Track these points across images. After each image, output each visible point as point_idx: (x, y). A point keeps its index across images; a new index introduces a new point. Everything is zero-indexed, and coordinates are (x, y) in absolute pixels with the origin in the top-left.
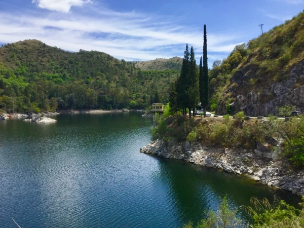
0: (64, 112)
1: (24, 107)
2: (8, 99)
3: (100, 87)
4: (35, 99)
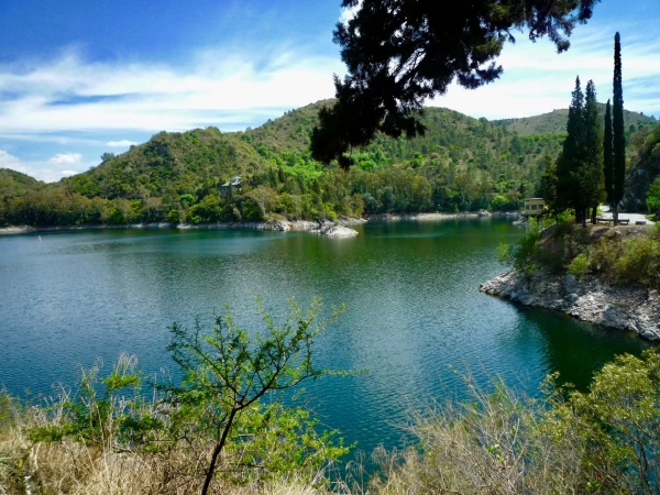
0: (376, 217)
1: (312, 210)
2: (290, 199)
3: (437, 171)
4: (329, 196)
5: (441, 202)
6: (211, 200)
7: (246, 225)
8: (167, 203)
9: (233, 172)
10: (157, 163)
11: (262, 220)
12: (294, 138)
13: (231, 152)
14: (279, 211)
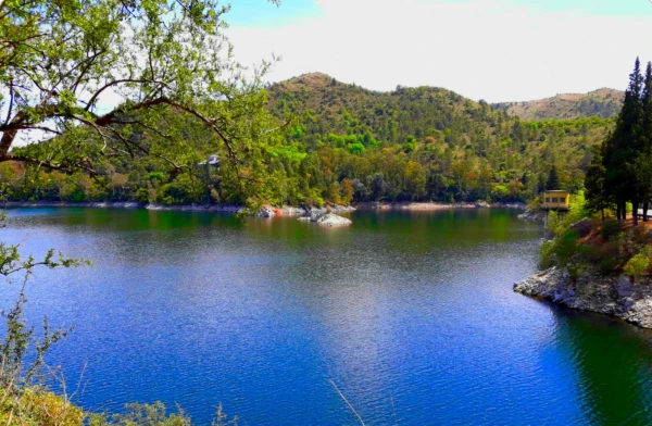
0: (365, 206)
1: (299, 195)
3: (432, 157)
4: (317, 181)
5: (436, 192)
6: (185, 179)
8: (135, 180)
11: (241, 204)
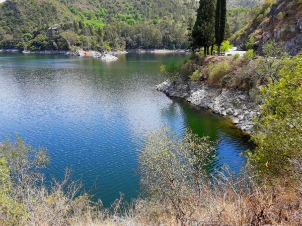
0: (133, 50)
1: (97, 45)
2: (84, 38)
3: (166, 27)
4: (107, 38)
5: (166, 44)
6: (41, 37)
7: (61, 52)
8: (16, 38)
9: (55, 22)
10: (10, 14)
11: (68, 50)
12: (91, 4)
13: (54, 10)
14: (78, 45)
